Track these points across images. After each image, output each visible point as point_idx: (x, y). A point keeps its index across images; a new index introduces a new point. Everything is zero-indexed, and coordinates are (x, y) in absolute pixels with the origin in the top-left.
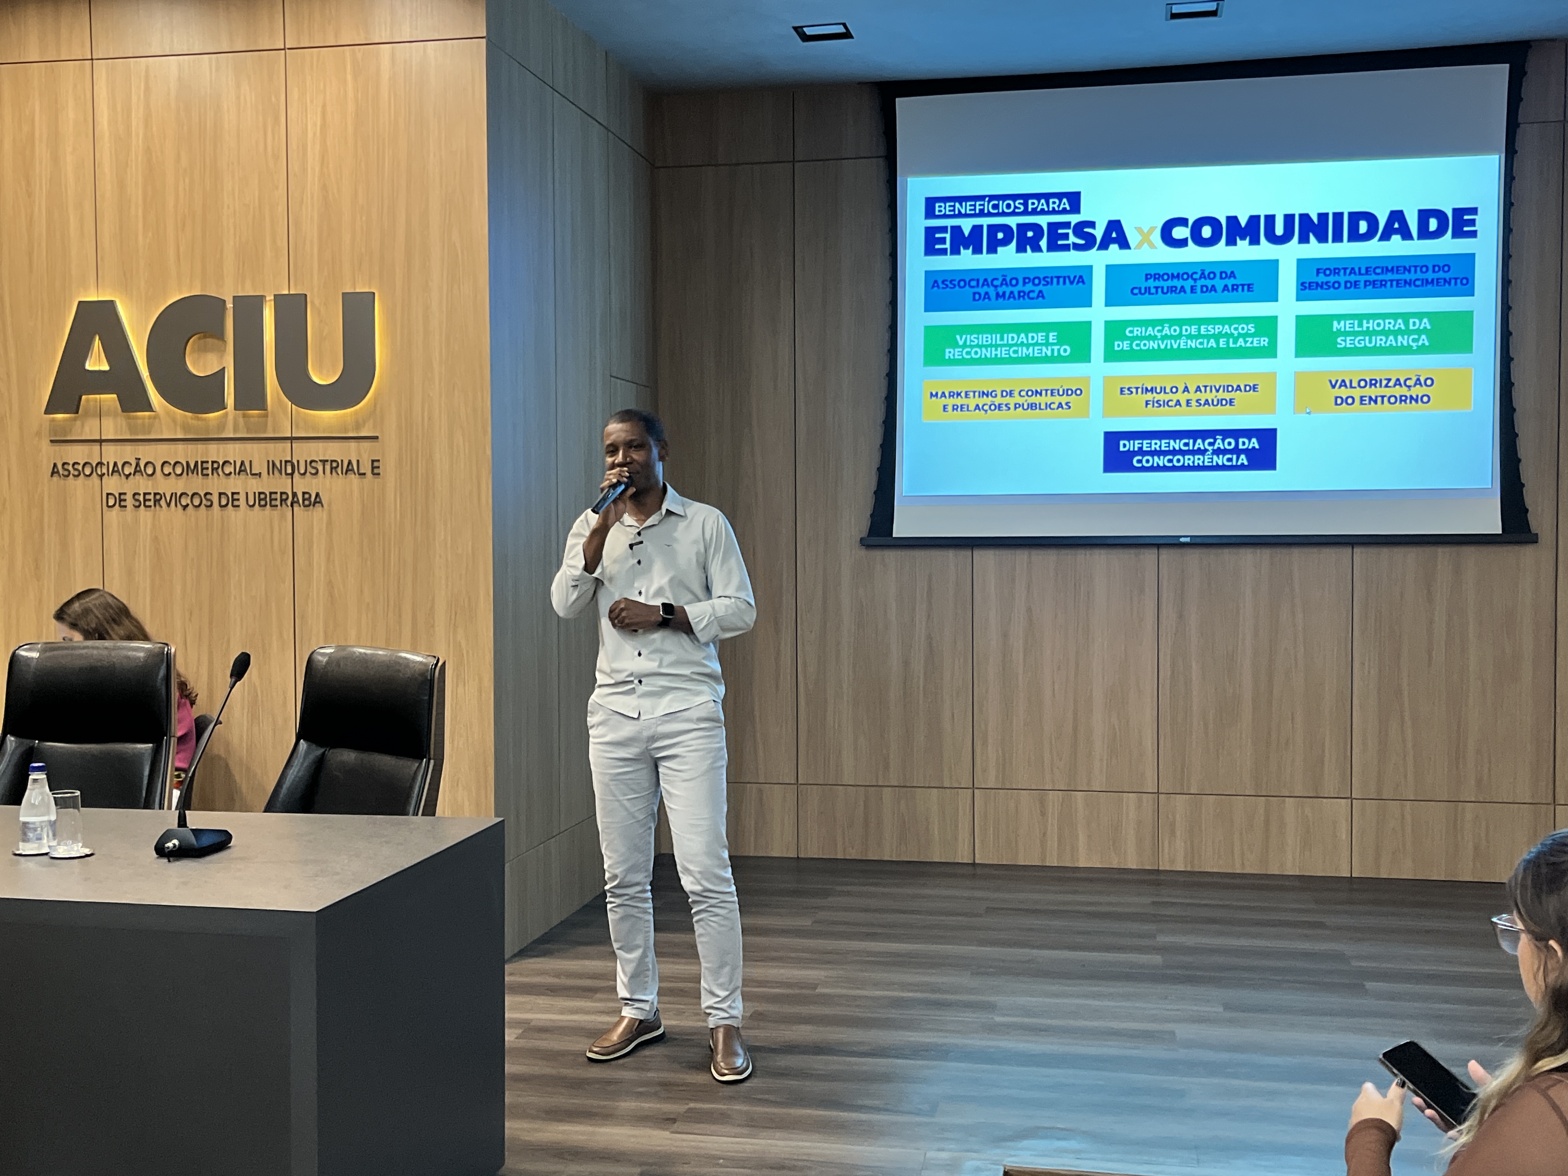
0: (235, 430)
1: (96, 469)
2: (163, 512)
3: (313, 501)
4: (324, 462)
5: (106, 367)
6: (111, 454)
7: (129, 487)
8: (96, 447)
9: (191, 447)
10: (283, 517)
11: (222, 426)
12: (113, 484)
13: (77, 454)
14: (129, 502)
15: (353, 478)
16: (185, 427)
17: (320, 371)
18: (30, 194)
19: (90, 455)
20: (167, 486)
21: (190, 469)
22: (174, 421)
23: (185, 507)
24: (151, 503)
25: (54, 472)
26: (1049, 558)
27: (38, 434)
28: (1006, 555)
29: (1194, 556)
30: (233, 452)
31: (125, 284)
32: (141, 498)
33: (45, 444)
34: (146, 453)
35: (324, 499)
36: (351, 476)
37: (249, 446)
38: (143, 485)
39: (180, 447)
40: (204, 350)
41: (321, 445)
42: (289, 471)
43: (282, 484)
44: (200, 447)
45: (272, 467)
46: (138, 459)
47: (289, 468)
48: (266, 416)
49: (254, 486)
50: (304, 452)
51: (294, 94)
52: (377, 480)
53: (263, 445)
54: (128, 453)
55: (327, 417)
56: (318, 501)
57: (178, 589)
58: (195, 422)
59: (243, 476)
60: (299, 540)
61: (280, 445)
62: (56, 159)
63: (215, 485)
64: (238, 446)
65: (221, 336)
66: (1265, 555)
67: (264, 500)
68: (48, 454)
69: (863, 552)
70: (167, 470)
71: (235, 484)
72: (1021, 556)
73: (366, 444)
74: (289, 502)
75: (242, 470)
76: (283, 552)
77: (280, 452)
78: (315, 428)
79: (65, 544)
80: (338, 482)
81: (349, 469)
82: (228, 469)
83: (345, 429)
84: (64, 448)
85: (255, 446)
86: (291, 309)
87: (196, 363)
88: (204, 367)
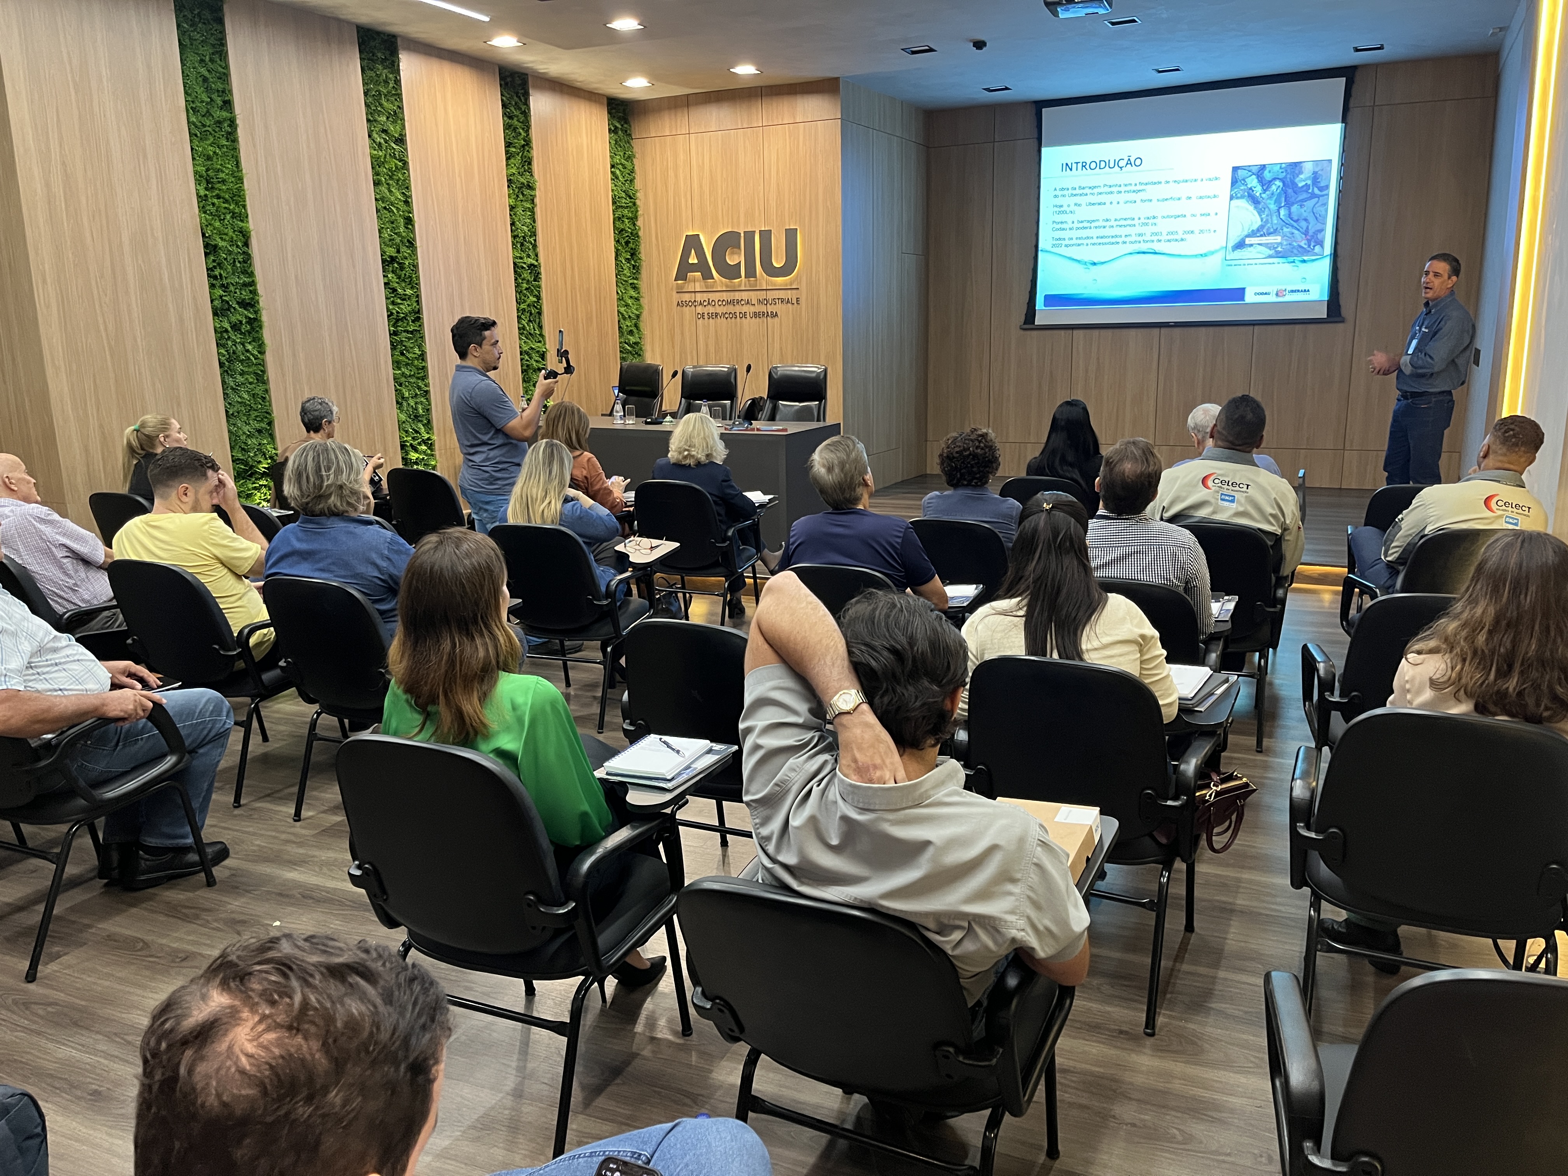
0: (745, 286)
1: (694, 303)
2: (719, 320)
3: (775, 315)
4: (778, 299)
5: (696, 261)
6: (699, 297)
7: (706, 310)
8: (693, 294)
9: (729, 294)
10: (763, 322)
11: (740, 285)
12: (700, 309)
13: (686, 297)
14: (706, 316)
16: (727, 286)
17: (777, 262)
18: (667, 191)
19: (691, 297)
20: (720, 310)
21: (728, 303)
22: (722, 283)
23: (727, 318)
24: (714, 317)
25: (678, 304)
27: (672, 289)
28: (1088, 331)
29: (1177, 331)
30: (745, 296)
31: (703, 228)
32: (710, 315)
33: (674, 293)
34: (712, 296)
35: (779, 314)
36: (789, 304)
37: (750, 293)
38: (711, 310)
39: (724, 294)
40: (732, 253)
41: (777, 292)
42: (765, 303)
43: (763, 309)
44: (732, 294)
45: (759, 301)
46: (709, 299)
48: (757, 280)
49: (752, 309)
50: (771, 295)
51: (766, 145)
52: (799, 306)
53: (755, 292)
54: (705, 296)
55: (780, 280)
56: (776, 315)
58: (730, 284)
59: (748, 305)
60: (769, 331)
61: (762, 292)
62: (676, 176)
63: (738, 309)
64: (746, 293)
65: (739, 248)
66: (1211, 330)
67: (756, 315)
68: (676, 298)
69: (1022, 332)
70: (720, 303)
71: (745, 309)
72: (1096, 332)
73: (794, 291)
74: (765, 316)
75: (748, 303)
76: (763, 336)
77: (762, 295)
78: (775, 285)
79: (682, 334)
80: (784, 306)
81: (788, 302)
82: (743, 302)
83: (786, 285)
84: (681, 295)
85: (752, 293)
86: (766, 236)
87: (730, 259)
88: (731, 261)
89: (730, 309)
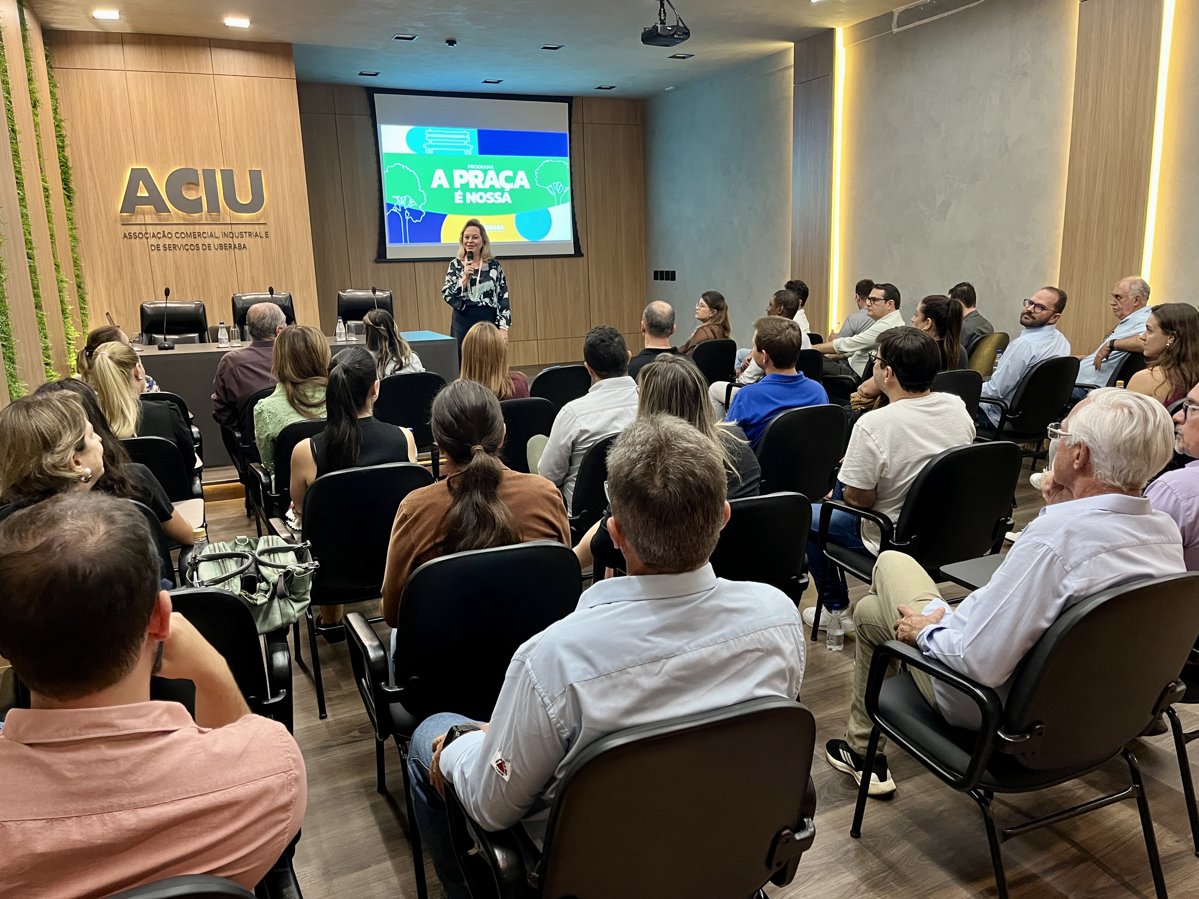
0: (206, 220)
1: (145, 236)
2: (178, 252)
3: (242, 247)
4: (246, 232)
5: (147, 195)
6: (151, 229)
7: (161, 242)
8: (143, 227)
9: (187, 227)
10: (230, 253)
11: (200, 218)
12: (153, 241)
13: (135, 229)
14: (161, 248)
16: (184, 219)
18: (101, 123)
19: (141, 229)
20: (178, 242)
21: (188, 235)
22: (179, 216)
23: (187, 250)
24: (172, 248)
25: (125, 236)
26: (440, 264)
27: (115, 221)
28: (426, 264)
30: (207, 229)
31: (151, 162)
32: (167, 246)
33: (119, 225)
34: (167, 228)
35: (247, 246)
36: (257, 238)
37: (213, 226)
38: (167, 242)
39: (183, 227)
40: (189, 189)
41: (243, 226)
43: (229, 241)
44: (192, 227)
45: (225, 235)
46: (164, 232)
47: (232, 235)
48: (219, 215)
49: (217, 242)
50: (237, 229)
51: (218, 94)
52: (268, 239)
53: (219, 226)
54: (159, 229)
55: (245, 216)
56: (245, 247)
57: (188, 281)
58: (190, 217)
59: (212, 238)
60: (238, 261)
61: (226, 226)
62: (112, 110)
63: (199, 241)
64: (208, 226)
67: (221, 247)
68: (122, 230)
69: (375, 265)
70: (177, 236)
71: (207, 241)
72: (431, 264)
73: (262, 226)
74: (232, 247)
75: (211, 236)
76: (232, 266)
77: (227, 229)
78: (240, 220)
79: (133, 265)
80: (252, 240)
81: (257, 235)
82: (205, 235)
83: (253, 221)
84: (128, 227)
85: (215, 226)
86: (228, 175)
87: (186, 193)
88: (190, 196)
89: (191, 241)
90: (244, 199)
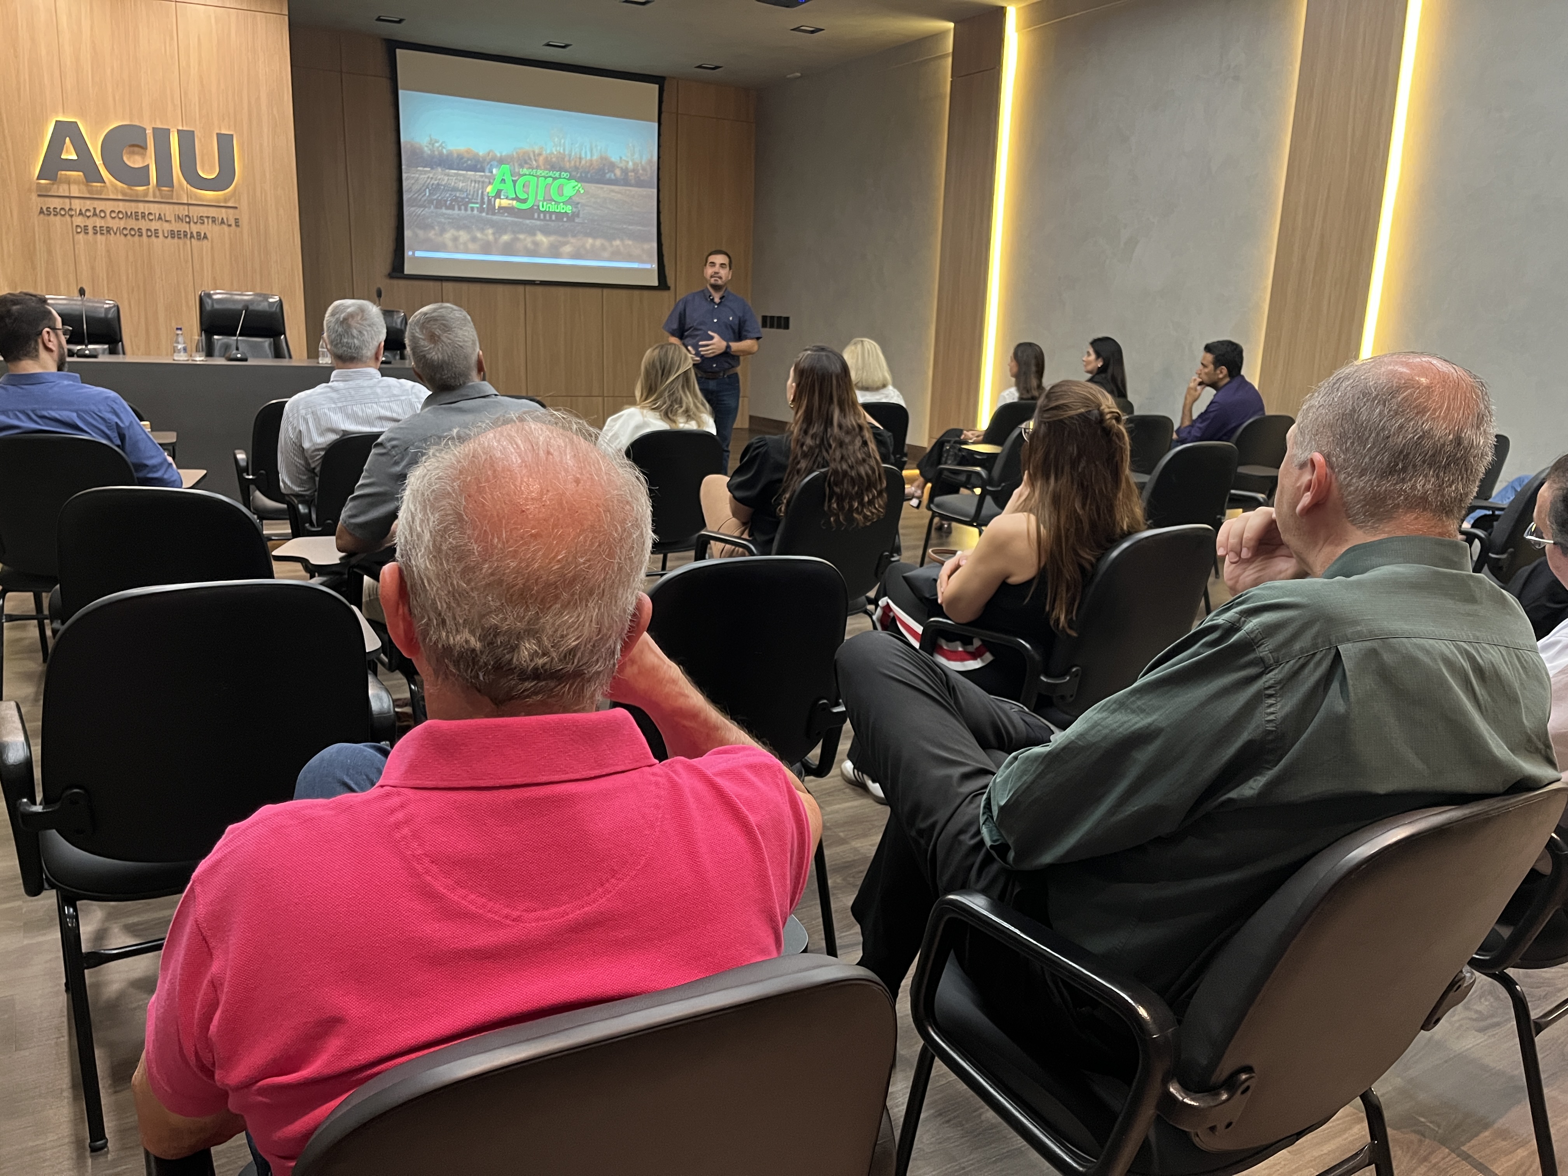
0: (154, 196)
1: (69, 212)
2: (112, 237)
3: (202, 237)
4: (208, 217)
5: (75, 157)
6: (78, 205)
7: (90, 223)
8: (67, 201)
9: (127, 204)
10: (185, 243)
11: (146, 194)
12: (79, 221)
13: (55, 203)
14: (90, 231)
15: (225, 227)
16: (124, 194)
17: (205, 171)
19: (63, 203)
20: (114, 224)
21: (127, 216)
22: (117, 189)
23: (126, 235)
24: (105, 232)
25: (41, 212)
26: (477, 287)
28: (458, 285)
29: (540, 289)
31: (83, 114)
32: (98, 229)
33: (34, 196)
34: (100, 205)
35: (209, 236)
36: (223, 226)
37: (163, 206)
38: (99, 223)
39: (121, 204)
40: (132, 153)
41: (205, 209)
42: (188, 220)
43: (184, 227)
44: (133, 204)
45: (179, 218)
46: (95, 209)
48: (172, 191)
49: (167, 227)
50: (195, 212)
52: (238, 229)
53: (171, 206)
54: (89, 204)
55: (209, 194)
56: (205, 237)
57: (124, 278)
58: (128, 191)
59: (160, 222)
60: (196, 255)
61: (181, 207)
63: (143, 225)
64: (156, 205)
66: (568, 290)
67: (173, 234)
68: (37, 202)
70: (113, 215)
71: (154, 225)
72: (465, 286)
73: (231, 211)
74: (189, 236)
75: (160, 218)
76: (187, 262)
77: (183, 211)
78: (203, 201)
79: (50, 252)
80: (216, 228)
81: (223, 222)
82: (151, 217)
83: (219, 202)
84: (46, 199)
85: (167, 207)
86: (187, 138)
87: (129, 159)
88: (134, 162)
89: (132, 223)
90: (209, 172)
